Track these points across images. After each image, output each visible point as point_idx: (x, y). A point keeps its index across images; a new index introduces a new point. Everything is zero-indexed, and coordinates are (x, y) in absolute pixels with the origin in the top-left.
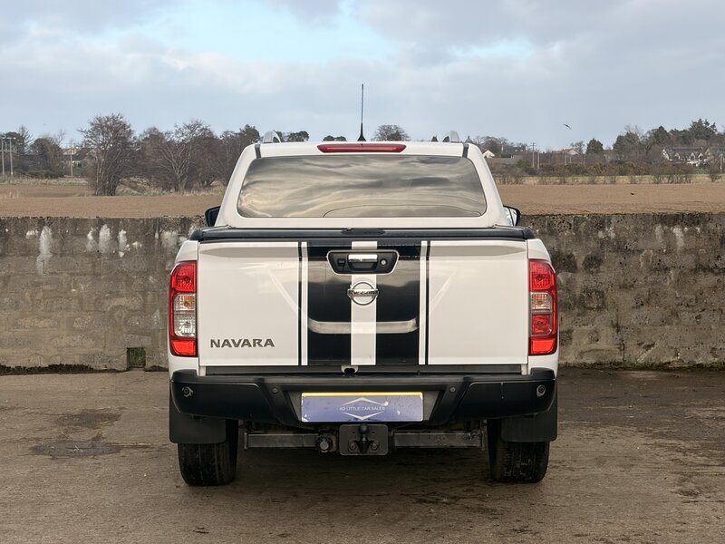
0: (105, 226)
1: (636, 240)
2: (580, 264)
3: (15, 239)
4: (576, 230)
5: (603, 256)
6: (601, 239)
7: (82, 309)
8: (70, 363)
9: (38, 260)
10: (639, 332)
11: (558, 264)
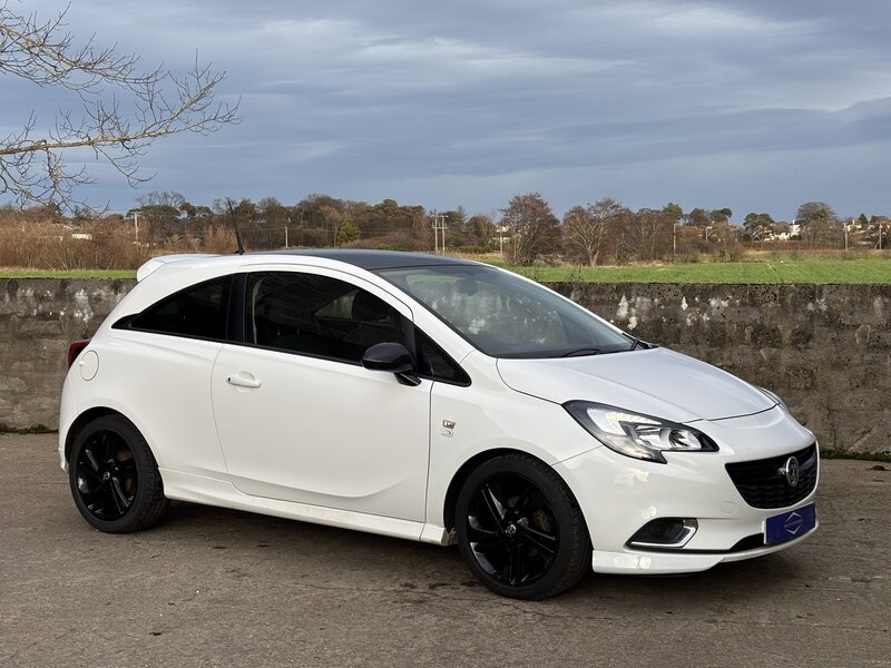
1: (851, 314)
2: (787, 336)
4: (782, 301)
5: (813, 331)
6: (811, 312)
10: (853, 417)
11: (760, 338)
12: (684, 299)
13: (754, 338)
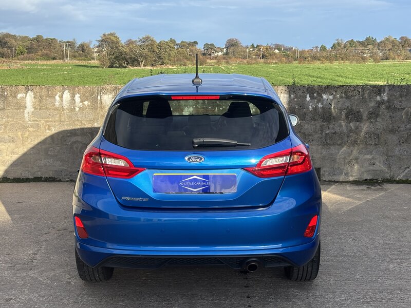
0: (66, 91)
1: (401, 102)
2: (365, 117)
3: (11, 99)
4: (363, 95)
5: (379, 112)
6: (379, 101)
7: (53, 143)
8: (47, 176)
9: (26, 112)
10: (400, 159)
11: (350, 116)
12: (308, 95)
13: (347, 117)
